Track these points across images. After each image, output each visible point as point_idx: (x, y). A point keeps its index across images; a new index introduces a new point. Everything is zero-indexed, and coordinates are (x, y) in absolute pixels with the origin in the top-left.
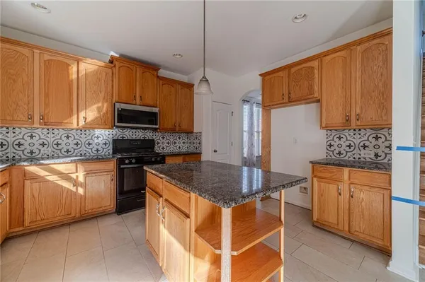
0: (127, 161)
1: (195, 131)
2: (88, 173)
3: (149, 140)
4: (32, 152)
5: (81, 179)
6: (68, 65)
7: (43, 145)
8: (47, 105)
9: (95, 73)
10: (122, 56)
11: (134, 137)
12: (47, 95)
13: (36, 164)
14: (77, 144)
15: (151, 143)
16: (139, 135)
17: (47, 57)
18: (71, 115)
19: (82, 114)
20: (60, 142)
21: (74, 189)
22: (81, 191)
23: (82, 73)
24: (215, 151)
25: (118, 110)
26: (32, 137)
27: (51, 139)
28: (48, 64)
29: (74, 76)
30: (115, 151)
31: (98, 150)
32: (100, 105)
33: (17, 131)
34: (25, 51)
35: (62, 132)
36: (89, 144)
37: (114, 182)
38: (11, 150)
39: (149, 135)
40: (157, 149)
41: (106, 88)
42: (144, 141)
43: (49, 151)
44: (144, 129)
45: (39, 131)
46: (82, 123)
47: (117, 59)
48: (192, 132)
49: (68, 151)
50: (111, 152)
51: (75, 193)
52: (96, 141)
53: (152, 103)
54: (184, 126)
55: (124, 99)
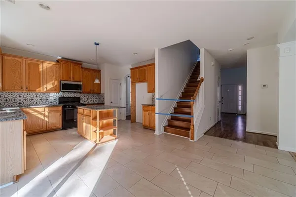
0: (67, 107)
1: (102, 93)
2: (50, 112)
3: (77, 97)
4: (20, 103)
5: (47, 114)
6: (38, 65)
7: (25, 100)
8: (29, 83)
9: (50, 67)
10: (63, 58)
11: (69, 96)
12: (29, 78)
13: (27, 108)
14: (41, 100)
15: (78, 99)
16: (72, 95)
17: (29, 62)
18: (40, 87)
19: (45, 86)
20: (33, 99)
21: (44, 118)
22: (46, 119)
23: (45, 68)
24: (112, 102)
25: (62, 84)
26: (20, 96)
27: (28, 97)
28: (29, 65)
29: (41, 70)
30: (60, 103)
31: (51, 102)
32: (53, 81)
33: (13, 94)
34: (19, 60)
35: (34, 94)
36: (47, 99)
37: (61, 116)
38: (11, 102)
39: (77, 95)
40: (81, 102)
41: (56, 74)
42: (75, 98)
43: (28, 103)
44: (74, 92)
45: (23, 94)
46: (45, 90)
47: (61, 60)
48: (100, 93)
49: (37, 103)
50: (58, 103)
51: (44, 120)
52: (51, 98)
53: (78, 80)
54: (96, 90)
55: (64, 79)
